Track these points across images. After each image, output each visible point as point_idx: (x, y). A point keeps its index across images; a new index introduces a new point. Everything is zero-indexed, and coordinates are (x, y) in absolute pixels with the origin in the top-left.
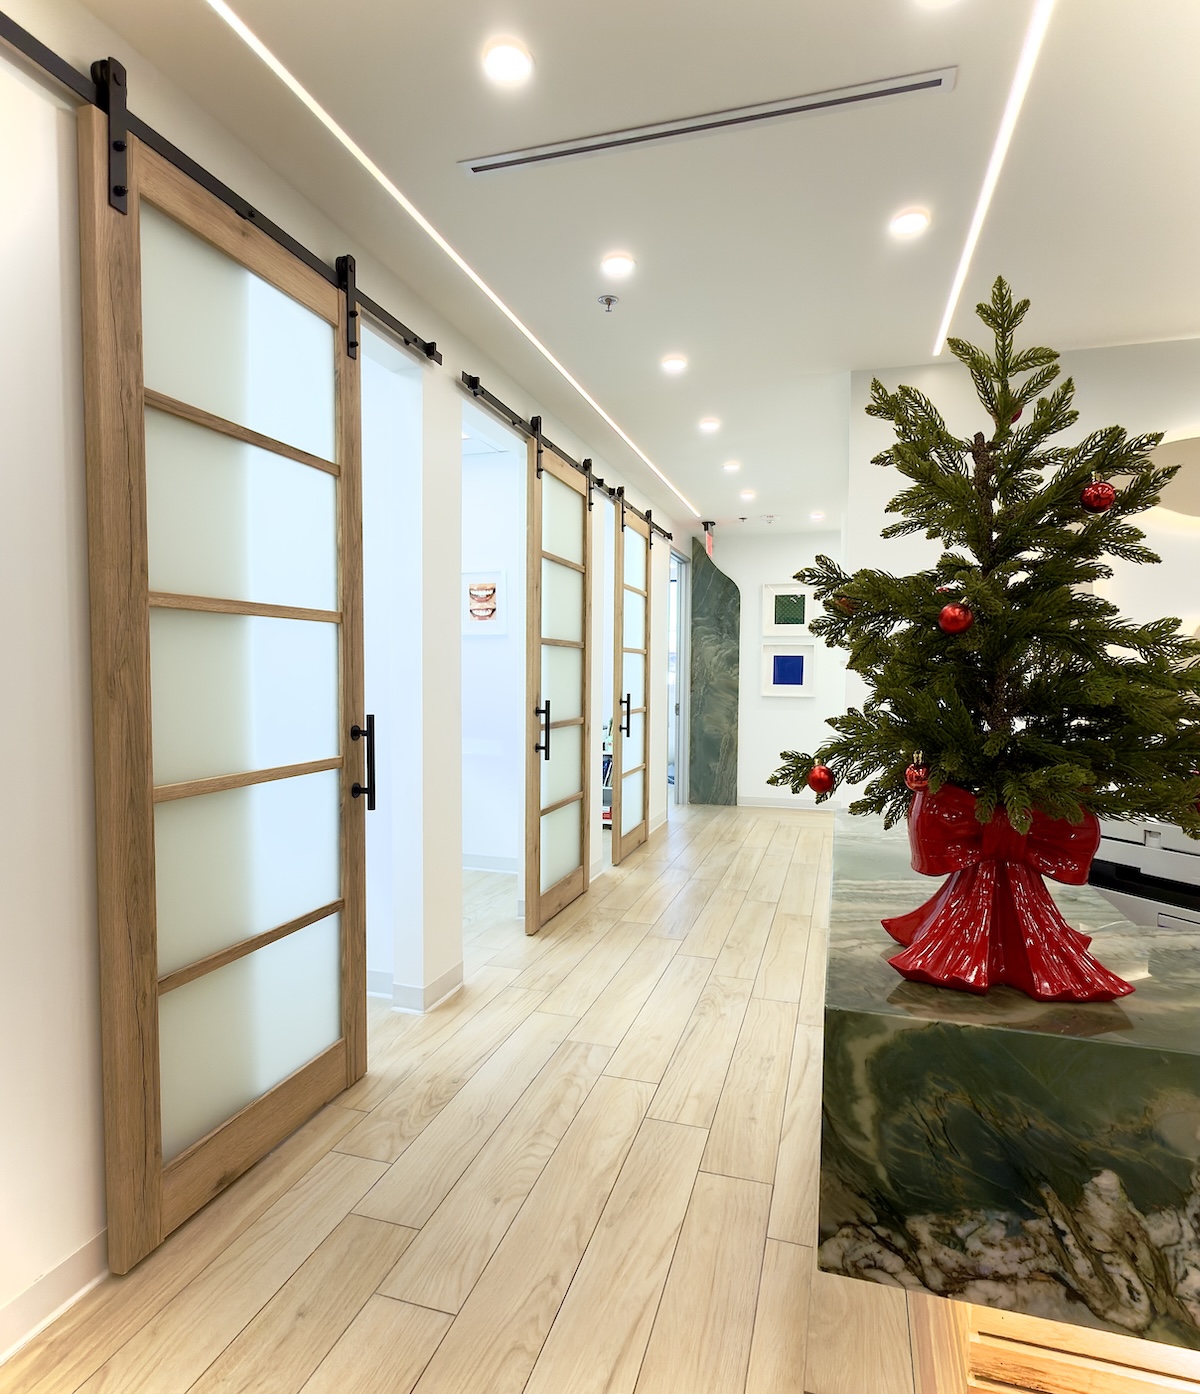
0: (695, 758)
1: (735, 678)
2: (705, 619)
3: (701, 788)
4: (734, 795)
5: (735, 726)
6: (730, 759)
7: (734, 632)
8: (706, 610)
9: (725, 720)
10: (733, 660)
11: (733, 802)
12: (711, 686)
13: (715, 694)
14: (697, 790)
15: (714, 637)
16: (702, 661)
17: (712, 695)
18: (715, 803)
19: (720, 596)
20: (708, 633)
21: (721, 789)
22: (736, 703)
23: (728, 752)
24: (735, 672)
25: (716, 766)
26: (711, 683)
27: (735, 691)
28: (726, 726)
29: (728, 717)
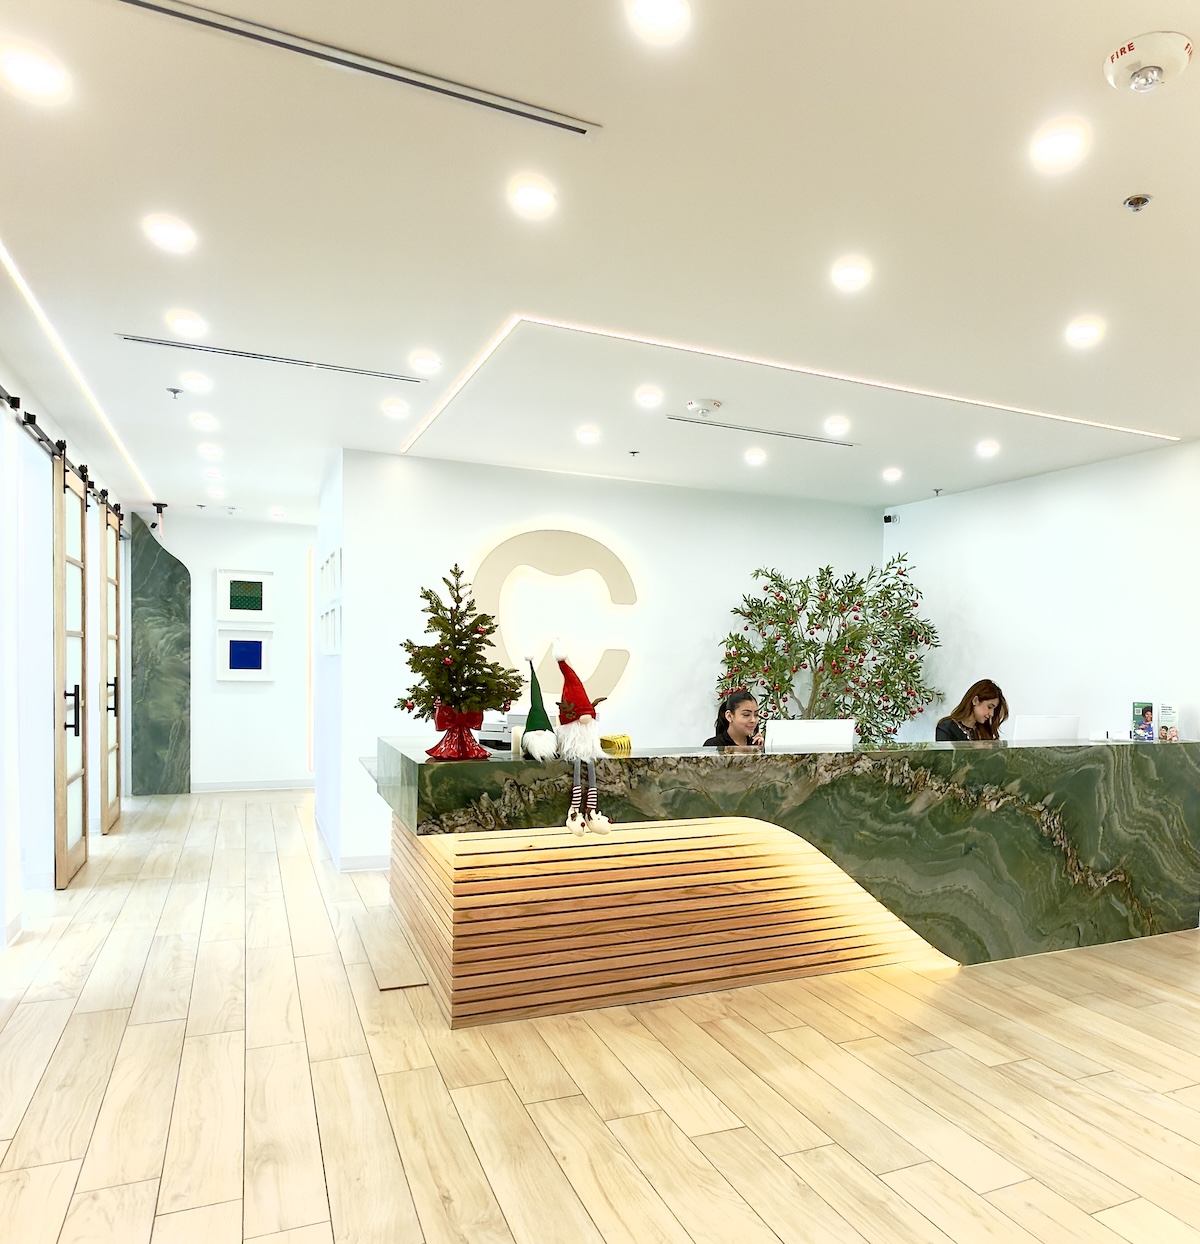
0: (139, 746)
1: (186, 662)
2: (149, 600)
3: (147, 779)
4: (187, 782)
5: (186, 712)
6: (182, 745)
7: (184, 616)
8: (150, 591)
9: (175, 705)
10: (184, 644)
11: (186, 789)
12: (158, 671)
13: (163, 679)
14: (143, 781)
15: (160, 619)
16: (146, 645)
17: (158, 680)
18: (164, 792)
19: (166, 577)
20: (151, 615)
21: (172, 776)
22: (187, 688)
23: (180, 739)
24: (187, 655)
25: (165, 754)
26: (157, 667)
27: (186, 675)
28: (176, 711)
29: (179, 703)
